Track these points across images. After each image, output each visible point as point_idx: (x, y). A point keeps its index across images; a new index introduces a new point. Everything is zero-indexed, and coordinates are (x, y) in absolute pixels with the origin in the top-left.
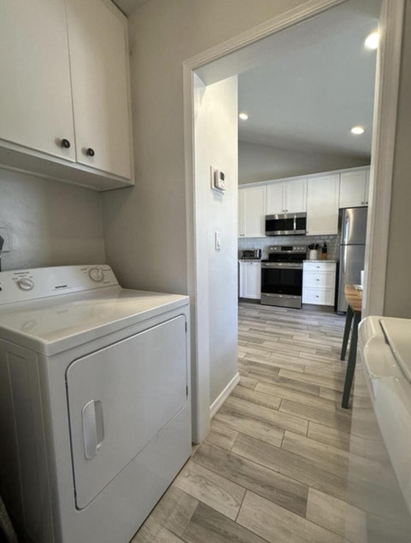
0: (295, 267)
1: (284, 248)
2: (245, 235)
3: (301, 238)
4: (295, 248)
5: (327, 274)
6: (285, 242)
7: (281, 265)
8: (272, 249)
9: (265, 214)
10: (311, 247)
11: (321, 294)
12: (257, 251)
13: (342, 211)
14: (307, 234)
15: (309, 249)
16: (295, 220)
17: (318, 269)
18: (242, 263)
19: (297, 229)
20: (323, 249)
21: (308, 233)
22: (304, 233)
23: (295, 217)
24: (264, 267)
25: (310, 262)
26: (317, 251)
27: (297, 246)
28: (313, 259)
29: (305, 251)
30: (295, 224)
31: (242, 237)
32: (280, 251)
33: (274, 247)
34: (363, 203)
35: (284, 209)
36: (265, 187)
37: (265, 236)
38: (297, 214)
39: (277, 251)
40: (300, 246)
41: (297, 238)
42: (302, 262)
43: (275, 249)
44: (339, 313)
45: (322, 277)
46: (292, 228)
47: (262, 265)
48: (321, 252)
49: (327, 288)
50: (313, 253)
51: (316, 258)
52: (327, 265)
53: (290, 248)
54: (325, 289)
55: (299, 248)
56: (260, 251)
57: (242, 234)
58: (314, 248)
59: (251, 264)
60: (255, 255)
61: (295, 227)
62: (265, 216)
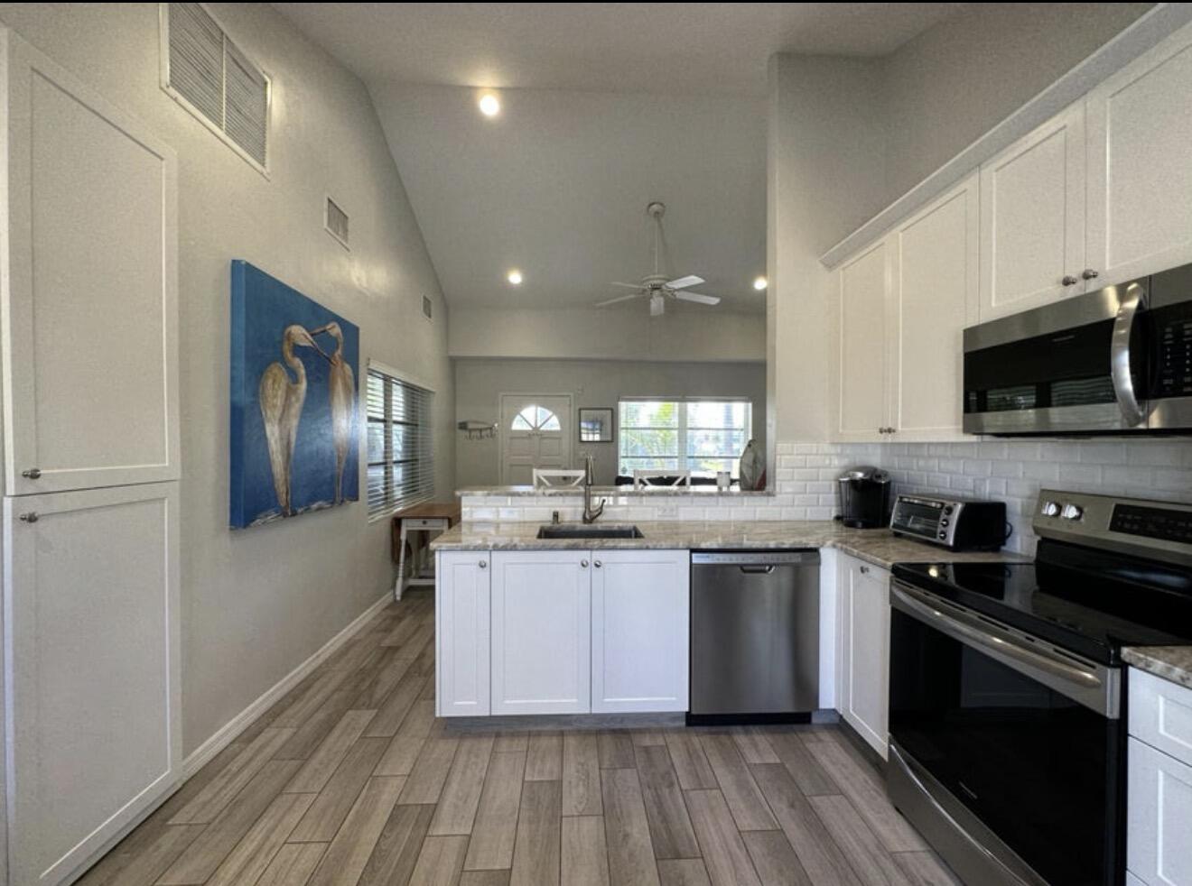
2: (898, 427)
8: (1051, 510)
9: (967, 326)
12: (950, 511)
16: (1121, 334)
23: (1130, 306)
30: (1124, 362)
32: (1098, 530)
35: (1074, 269)
38: (1146, 284)
43: (1071, 512)
46: (1116, 393)
57: (885, 428)
59: (863, 570)
60: (940, 528)
61: (1127, 384)
62: (962, 332)
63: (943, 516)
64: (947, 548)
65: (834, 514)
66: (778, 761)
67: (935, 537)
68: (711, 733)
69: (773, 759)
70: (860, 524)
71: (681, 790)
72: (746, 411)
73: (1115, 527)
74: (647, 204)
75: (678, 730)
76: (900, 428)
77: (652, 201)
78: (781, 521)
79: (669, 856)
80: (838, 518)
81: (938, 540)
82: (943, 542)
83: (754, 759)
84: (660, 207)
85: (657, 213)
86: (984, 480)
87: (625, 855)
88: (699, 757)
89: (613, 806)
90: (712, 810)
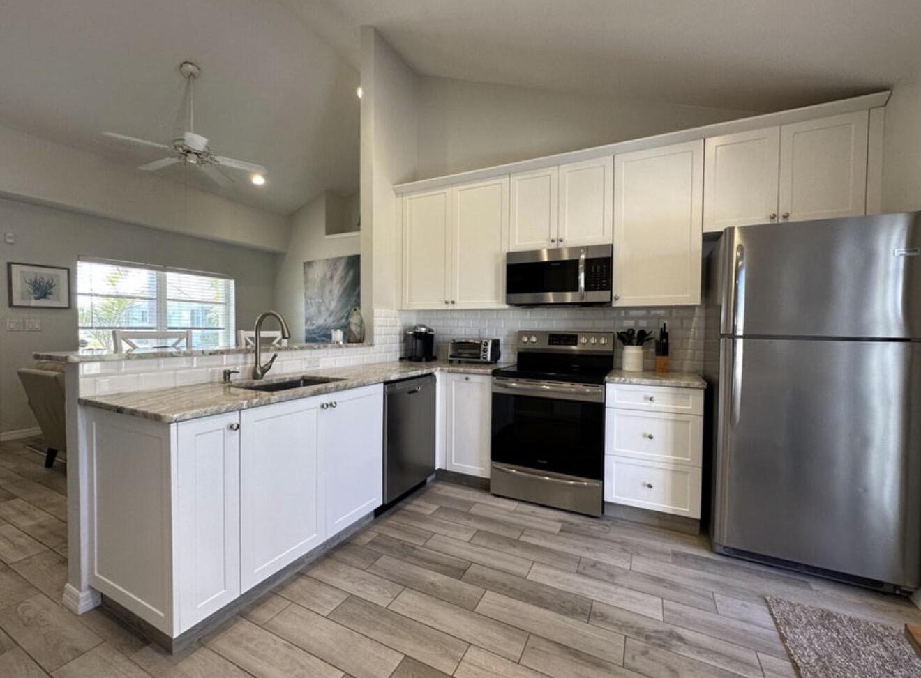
0: (586, 394)
1: (555, 338)
2: (457, 300)
3: (598, 313)
4: (583, 340)
5: (676, 421)
6: (557, 322)
7: (546, 388)
8: (525, 339)
9: (505, 250)
10: (627, 338)
11: (660, 478)
12: (486, 344)
13: (712, 240)
14: (615, 304)
15: (619, 343)
16: (581, 266)
17: (648, 403)
18: (444, 375)
19: (587, 288)
20: (657, 343)
21: (617, 299)
22: (607, 299)
23: (583, 257)
24: (500, 390)
25: (624, 383)
26: (643, 349)
27: (588, 334)
28: (632, 374)
29: (609, 348)
30: (582, 277)
31: (450, 307)
32: (545, 345)
33: (529, 334)
34: (773, 217)
35: (554, 236)
36: (505, 180)
37: (506, 306)
38: (587, 249)
39: (537, 346)
40: (598, 334)
41: (589, 312)
42: (603, 383)
43: (534, 339)
44: (718, 549)
45: (661, 428)
46: (575, 288)
47: (494, 384)
48: (653, 350)
49: (676, 463)
50: (632, 356)
51: (639, 369)
52: (675, 395)
53: (571, 339)
54: (670, 467)
55: (592, 341)
56: (496, 344)
57: (450, 300)
58: (634, 341)
59: (467, 379)
60: (482, 353)
61: (582, 285)
62: (505, 255)
63: (483, 347)
64: (488, 363)
65: (398, 356)
66: (437, 507)
67: (479, 358)
68: (393, 513)
69: (436, 507)
70: (424, 359)
71: (422, 546)
72: (228, 287)
73: (550, 343)
74: (182, 61)
75: (374, 523)
76: (458, 301)
77: (189, 61)
78: (376, 364)
79: (461, 574)
80: (401, 359)
81: (481, 359)
82: (485, 360)
83: (429, 512)
84: (197, 71)
85: (192, 75)
86: (485, 329)
87: (445, 591)
88: (404, 527)
89: (403, 579)
90: (446, 543)
